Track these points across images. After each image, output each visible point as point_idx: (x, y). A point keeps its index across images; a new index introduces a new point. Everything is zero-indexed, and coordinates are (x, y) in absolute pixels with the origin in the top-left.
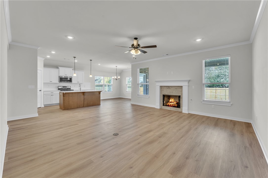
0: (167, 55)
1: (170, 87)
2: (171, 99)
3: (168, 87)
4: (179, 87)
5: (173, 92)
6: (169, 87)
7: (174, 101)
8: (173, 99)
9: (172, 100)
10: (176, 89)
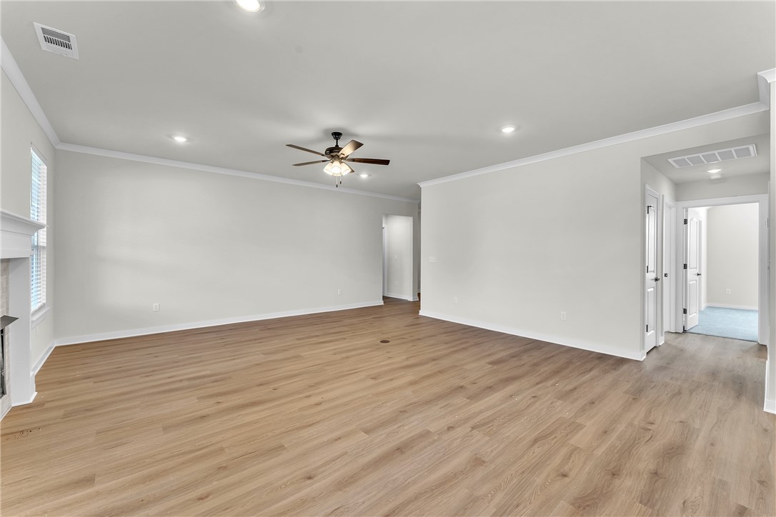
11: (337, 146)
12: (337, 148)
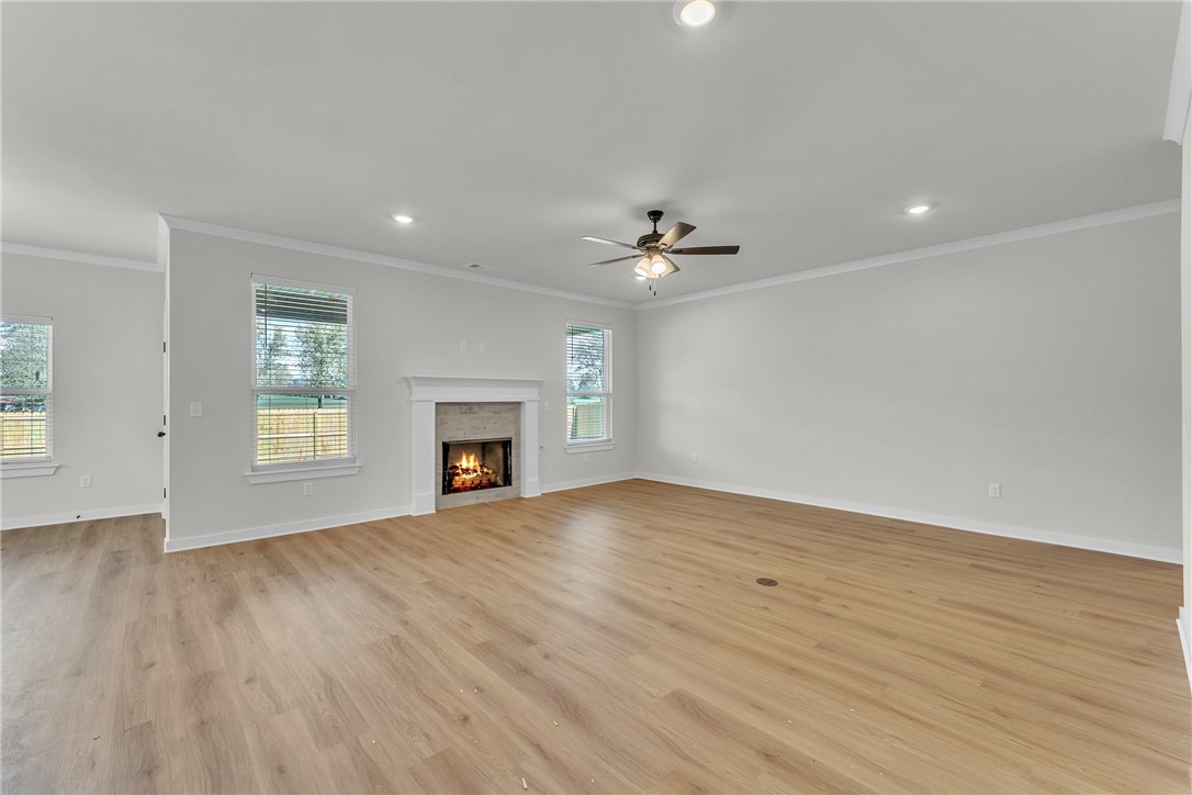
0: (474, 266)
1: (476, 408)
2: (464, 458)
3: (464, 408)
4: (509, 406)
5: (485, 428)
6: (468, 407)
7: (477, 464)
8: (472, 458)
9: (468, 461)
10: (495, 412)
11: (655, 231)
12: (656, 236)
